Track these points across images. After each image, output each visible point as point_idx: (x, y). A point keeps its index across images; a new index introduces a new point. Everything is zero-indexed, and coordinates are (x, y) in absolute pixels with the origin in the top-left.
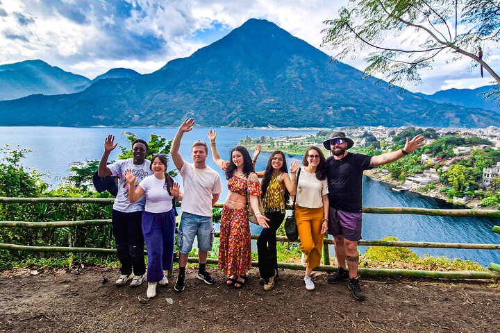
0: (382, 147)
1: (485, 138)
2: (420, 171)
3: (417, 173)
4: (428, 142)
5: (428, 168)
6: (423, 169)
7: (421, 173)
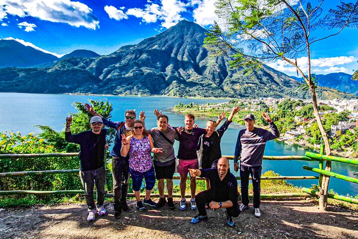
0: (271, 112)
1: (332, 106)
2: (294, 127)
3: (292, 129)
4: (298, 109)
5: (299, 126)
6: (296, 126)
7: (294, 129)
